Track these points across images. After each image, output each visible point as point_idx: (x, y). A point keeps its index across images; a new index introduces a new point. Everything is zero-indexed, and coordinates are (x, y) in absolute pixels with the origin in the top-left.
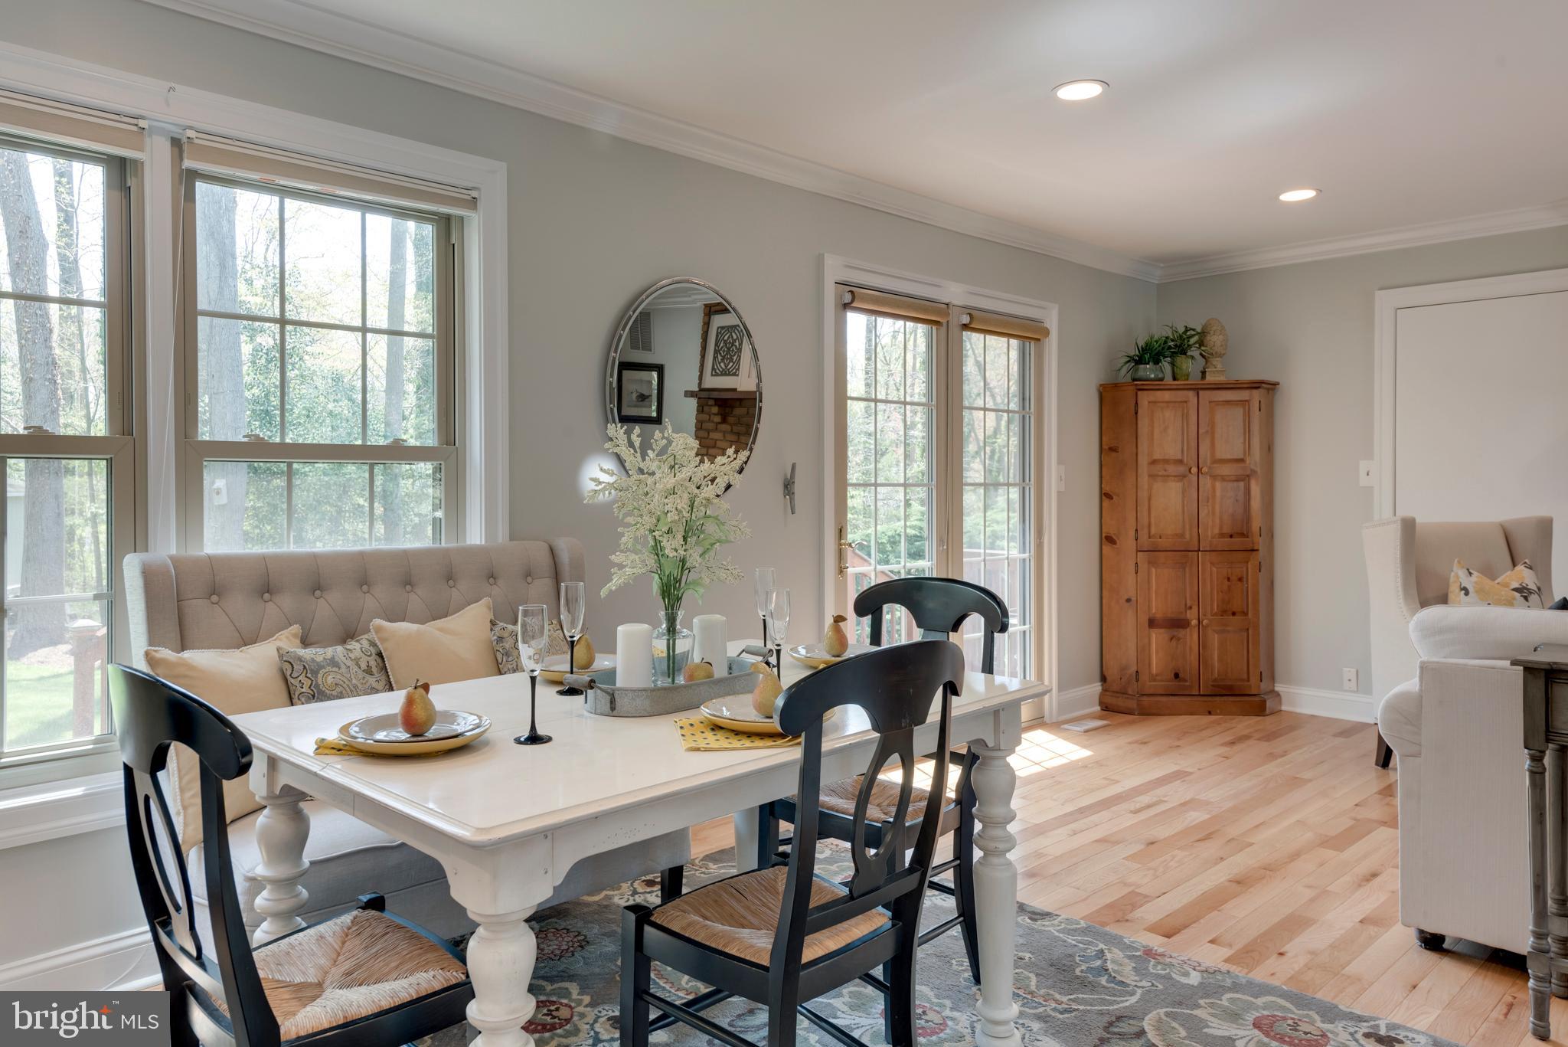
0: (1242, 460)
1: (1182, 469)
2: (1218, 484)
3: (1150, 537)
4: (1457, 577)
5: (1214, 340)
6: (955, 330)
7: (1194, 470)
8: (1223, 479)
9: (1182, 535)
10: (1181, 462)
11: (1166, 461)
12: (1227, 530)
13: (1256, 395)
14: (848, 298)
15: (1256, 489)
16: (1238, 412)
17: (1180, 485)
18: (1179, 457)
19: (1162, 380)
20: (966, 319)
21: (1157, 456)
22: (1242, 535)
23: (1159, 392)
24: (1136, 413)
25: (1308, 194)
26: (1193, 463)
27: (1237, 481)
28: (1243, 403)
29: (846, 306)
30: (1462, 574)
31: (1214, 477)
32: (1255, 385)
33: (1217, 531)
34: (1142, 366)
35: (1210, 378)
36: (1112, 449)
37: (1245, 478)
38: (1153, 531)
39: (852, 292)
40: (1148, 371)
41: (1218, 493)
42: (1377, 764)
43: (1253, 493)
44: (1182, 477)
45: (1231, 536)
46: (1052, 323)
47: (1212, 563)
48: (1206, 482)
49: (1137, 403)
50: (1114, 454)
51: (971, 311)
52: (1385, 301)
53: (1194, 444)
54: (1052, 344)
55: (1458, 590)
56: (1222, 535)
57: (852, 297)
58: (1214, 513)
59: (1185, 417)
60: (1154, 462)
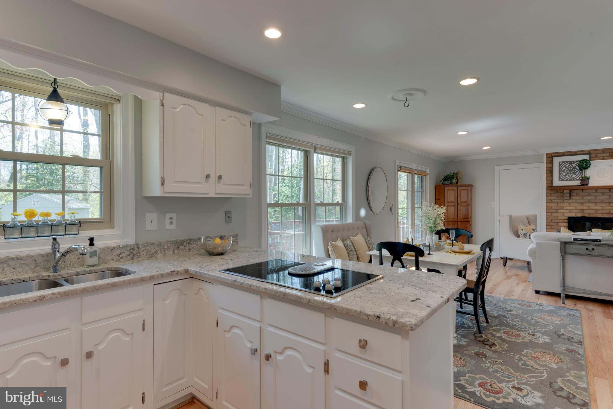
0: (466, 202)
1: (453, 204)
2: (462, 207)
3: (447, 219)
4: (520, 227)
5: (460, 176)
6: (414, 174)
7: (457, 204)
8: (463, 206)
9: (454, 218)
10: (453, 202)
11: (451, 202)
12: (464, 217)
13: (470, 188)
14: (399, 169)
15: (469, 208)
16: (466, 191)
17: (454, 207)
18: (453, 201)
19: (449, 184)
20: (416, 172)
21: (449, 201)
22: (467, 218)
23: (449, 187)
24: (444, 191)
25: (489, 148)
26: (456, 202)
27: (466, 206)
28: (467, 190)
29: (399, 171)
30: (521, 226)
31: (461, 206)
32: (469, 186)
33: (461, 217)
34: (445, 181)
35: (459, 184)
36: (438, 199)
37: (468, 206)
38: (448, 217)
39: (401, 168)
40: (446, 182)
41: (462, 209)
42: (503, 265)
43: (469, 209)
44: (454, 206)
45: (464, 218)
46: (428, 172)
47: (461, 225)
48: (459, 207)
49: (444, 189)
50: (439, 200)
51: (417, 170)
52: (497, 168)
53: (456, 198)
54: (428, 177)
55: (520, 229)
56: (463, 218)
57: (401, 169)
58: (461, 213)
59: (455, 192)
60: (448, 202)
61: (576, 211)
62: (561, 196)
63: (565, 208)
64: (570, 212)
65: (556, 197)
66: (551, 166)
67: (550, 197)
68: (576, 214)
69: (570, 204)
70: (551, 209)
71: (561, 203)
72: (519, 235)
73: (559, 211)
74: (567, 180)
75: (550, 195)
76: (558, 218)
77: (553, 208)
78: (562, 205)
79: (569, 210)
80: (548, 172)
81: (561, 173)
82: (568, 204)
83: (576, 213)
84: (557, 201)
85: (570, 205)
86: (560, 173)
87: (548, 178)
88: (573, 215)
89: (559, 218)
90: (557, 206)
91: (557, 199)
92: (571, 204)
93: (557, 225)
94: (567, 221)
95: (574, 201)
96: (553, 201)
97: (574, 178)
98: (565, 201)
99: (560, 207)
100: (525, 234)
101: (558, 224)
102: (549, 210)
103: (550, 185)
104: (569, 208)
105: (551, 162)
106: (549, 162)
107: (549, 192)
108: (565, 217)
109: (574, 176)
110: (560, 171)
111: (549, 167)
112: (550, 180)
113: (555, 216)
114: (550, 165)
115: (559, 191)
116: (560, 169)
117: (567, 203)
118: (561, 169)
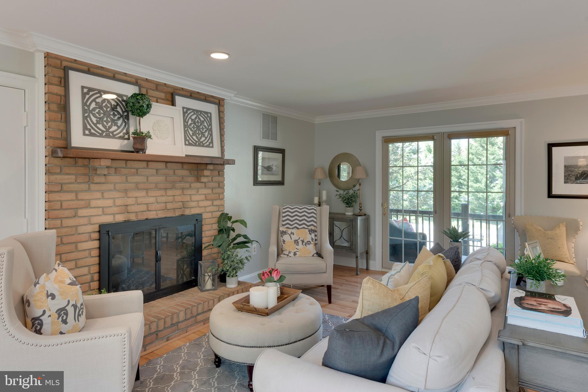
61: (115, 210)
62: (84, 174)
63: (93, 203)
64: (104, 214)
65: (73, 177)
66: (63, 93)
67: (58, 177)
68: (114, 217)
69: (102, 194)
70: (61, 208)
71: (86, 191)
72: (38, 318)
73: (82, 212)
74: (101, 136)
75: (59, 171)
76: (76, 229)
77: (65, 205)
78: (86, 198)
79: (101, 209)
80: (54, 107)
81: (87, 117)
82: (99, 195)
83: (114, 214)
84: (75, 187)
85: (103, 197)
86: (86, 115)
87: (53, 124)
88: (108, 219)
89: (81, 229)
90: (77, 199)
91: (76, 181)
92: (106, 195)
93: (77, 249)
94: (96, 236)
95: (111, 186)
96: (65, 187)
97: (115, 133)
98: (93, 187)
99: (82, 203)
100: (64, 309)
101: (76, 247)
102: (56, 212)
103: (61, 143)
104: (100, 203)
105: (61, 82)
106: (56, 80)
107: (57, 161)
108: (93, 226)
109: (114, 128)
110: (86, 111)
111: (57, 95)
112: (59, 130)
113: (72, 227)
114: (59, 90)
115: (80, 161)
116: (84, 104)
117: (98, 191)
118: (87, 106)
